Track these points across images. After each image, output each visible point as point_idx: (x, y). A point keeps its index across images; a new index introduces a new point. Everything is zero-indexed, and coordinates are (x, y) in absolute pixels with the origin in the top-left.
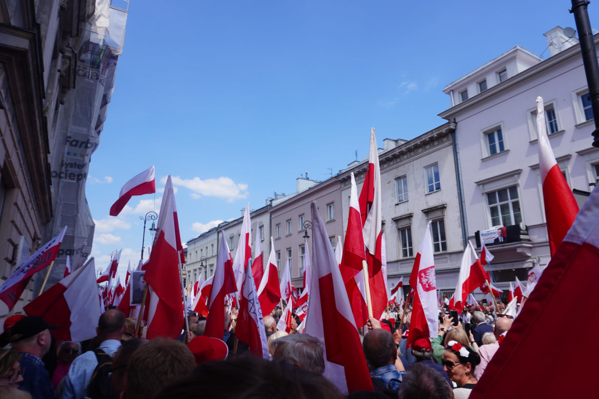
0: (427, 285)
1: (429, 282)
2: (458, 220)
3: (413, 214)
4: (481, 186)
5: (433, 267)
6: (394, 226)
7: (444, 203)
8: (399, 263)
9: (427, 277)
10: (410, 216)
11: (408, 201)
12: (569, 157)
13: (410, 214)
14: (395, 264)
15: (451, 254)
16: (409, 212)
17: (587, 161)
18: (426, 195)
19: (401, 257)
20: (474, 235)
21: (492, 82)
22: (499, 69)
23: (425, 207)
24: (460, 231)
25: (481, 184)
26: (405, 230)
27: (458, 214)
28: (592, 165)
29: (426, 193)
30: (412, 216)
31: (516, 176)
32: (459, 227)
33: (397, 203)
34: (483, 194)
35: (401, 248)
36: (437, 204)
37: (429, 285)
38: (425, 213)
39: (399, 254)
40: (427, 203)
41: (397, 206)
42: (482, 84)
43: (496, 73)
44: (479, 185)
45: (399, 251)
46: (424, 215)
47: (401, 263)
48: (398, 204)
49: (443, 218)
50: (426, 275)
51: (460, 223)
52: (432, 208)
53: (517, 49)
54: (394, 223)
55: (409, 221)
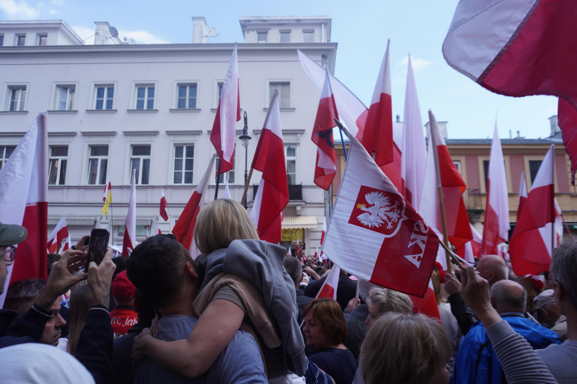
12: (74, 134)
17: (87, 142)
21: (31, 40)
22: (40, 32)
28: (90, 146)
42: (21, 37)
43: (38, 34)
53: (61, 23)
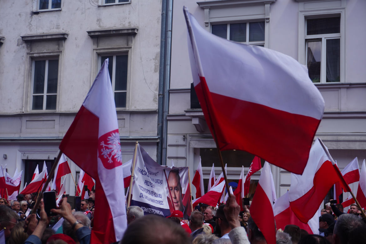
0: (110, 159)
1: (113, 154)
2: (155, 59)
3: (67, 35)
4: (207, 11)
5: (117, 131)
6: (24, 51)
7: (132, 26)
8: (24, 119)
9: (110, 146)
10: (61, 39)
11: (61, 10)
13: (64, 34)
14: (16, 121)
15: (132, 113)
16: (61, 31)
18: (99, 6)
19: (29, 109)
20: (189, 87)
23: (95, 27)
24: (155, 78)
25: (207, 8)
26: (45, 62)
27: (158, 50)
29: (100, 4)
30: (65, 39)
31: (267, 6)
32: (155, 71)
33: (35, 10)
34: (206, 23)
35: (31, 94)
36: (118, 26)
37: (113, 159)
38: (92, 37)
39: (26, 103)
40: (99, 20)
41: (35, 16)
44: (203, 9)
45: (27, 97)
46: (90, 42)
47: (28, 119)
48: (37, 13)
49: (127, 52)
50: (108, 144)
51: (158, 64)
52: (110, 31)
54: (24, 45)
55: (57, 47)
